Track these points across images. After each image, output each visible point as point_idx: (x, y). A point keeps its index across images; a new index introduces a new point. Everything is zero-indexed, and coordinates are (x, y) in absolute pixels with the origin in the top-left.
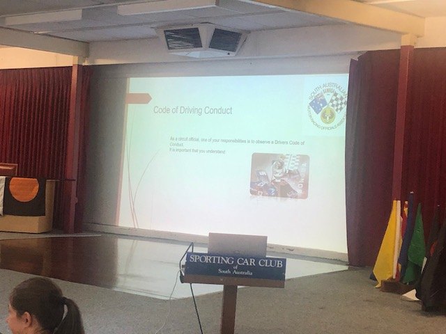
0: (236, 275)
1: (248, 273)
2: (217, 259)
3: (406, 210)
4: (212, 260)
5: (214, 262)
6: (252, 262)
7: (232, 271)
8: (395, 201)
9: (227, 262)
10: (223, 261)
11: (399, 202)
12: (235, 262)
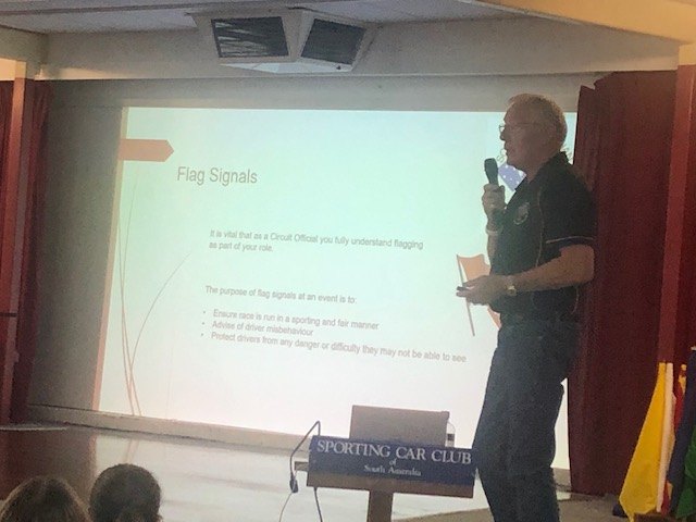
0: (394, 476)
1: (414, 472)
2: (361, 448)
3: (682, 380)
4: (354, 449)
5: (358, 453)
6: (421, 454)
7: (387, 469)
8: (662, 365)
9: (379, 452)
10: (373, 452)
11: (670, 365)
12: (393, 452)
